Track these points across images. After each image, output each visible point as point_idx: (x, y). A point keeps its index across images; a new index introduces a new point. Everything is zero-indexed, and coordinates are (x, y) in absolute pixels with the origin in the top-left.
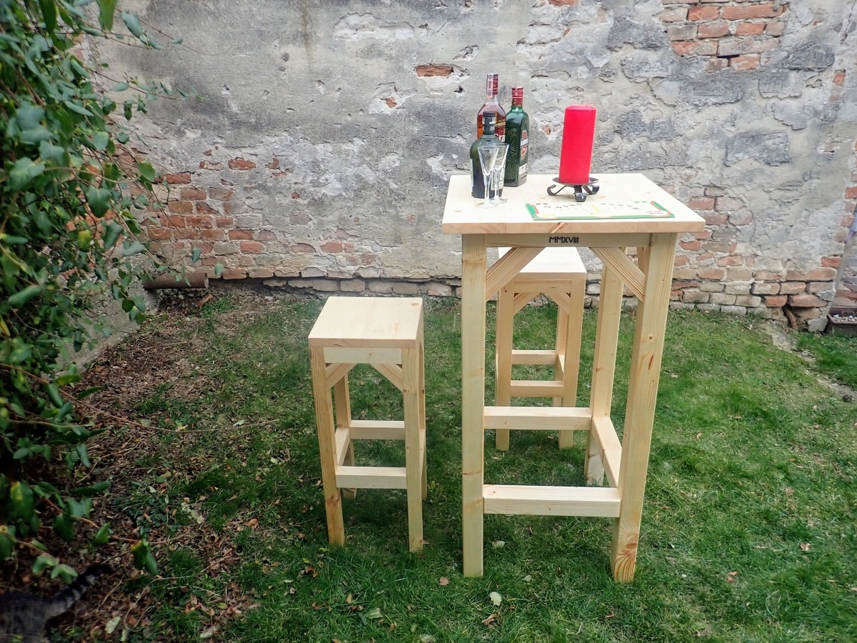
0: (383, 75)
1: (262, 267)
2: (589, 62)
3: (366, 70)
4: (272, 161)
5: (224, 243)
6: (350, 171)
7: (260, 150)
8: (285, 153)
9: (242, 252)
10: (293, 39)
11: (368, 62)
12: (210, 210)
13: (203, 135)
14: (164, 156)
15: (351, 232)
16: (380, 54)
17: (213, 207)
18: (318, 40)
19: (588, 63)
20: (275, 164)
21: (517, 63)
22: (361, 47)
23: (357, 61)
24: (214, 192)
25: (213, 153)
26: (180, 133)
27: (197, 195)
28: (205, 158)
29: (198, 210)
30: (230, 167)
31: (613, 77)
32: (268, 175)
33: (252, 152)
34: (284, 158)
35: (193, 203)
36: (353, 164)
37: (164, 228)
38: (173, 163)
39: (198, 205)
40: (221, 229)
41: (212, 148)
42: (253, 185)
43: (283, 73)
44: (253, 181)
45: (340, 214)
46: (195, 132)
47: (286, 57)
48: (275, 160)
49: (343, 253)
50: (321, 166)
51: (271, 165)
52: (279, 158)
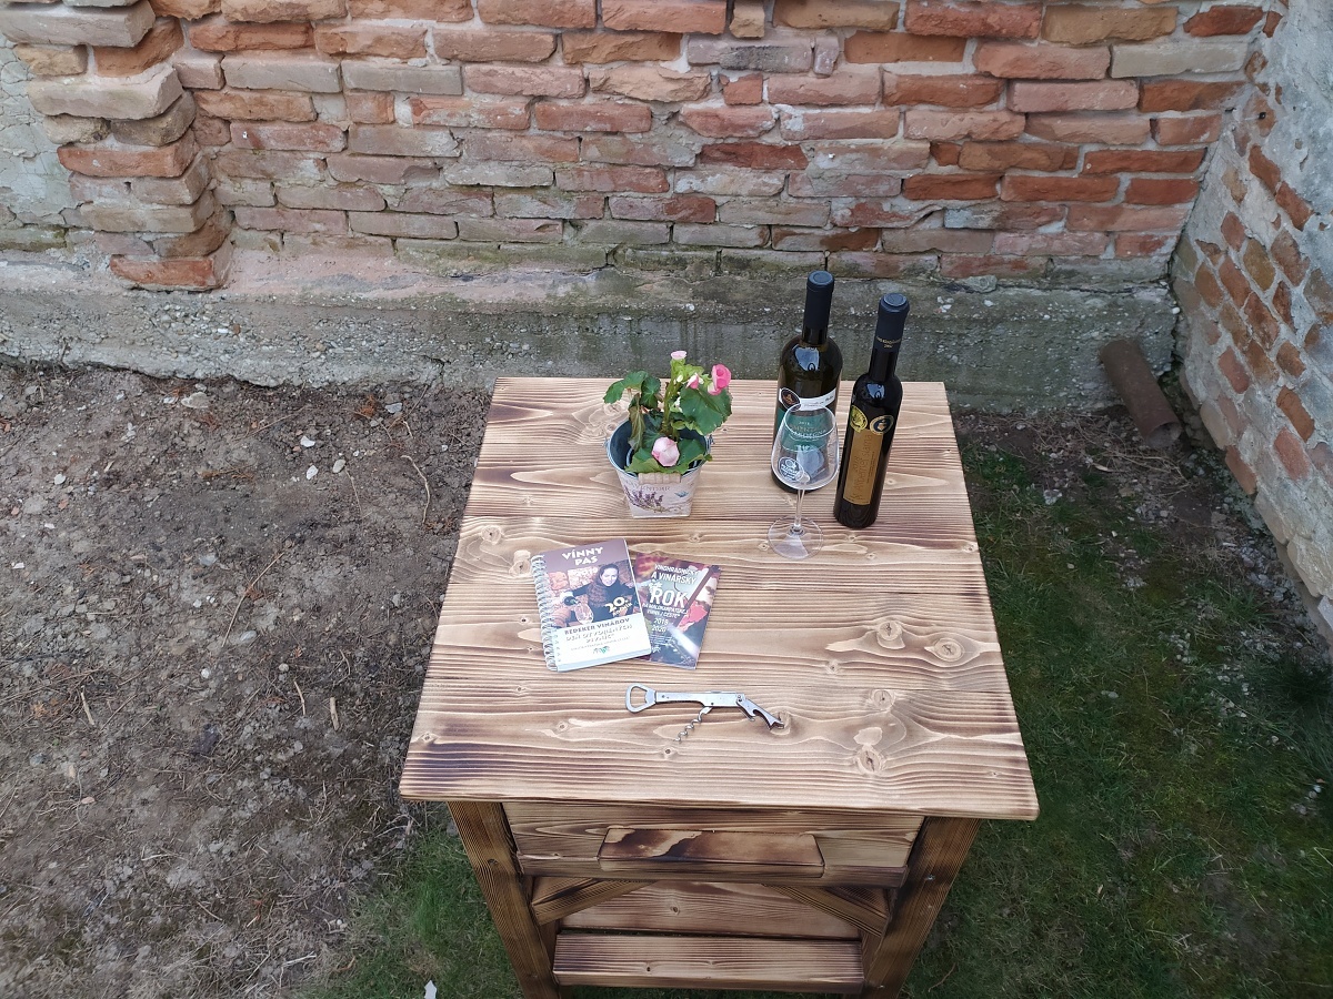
1: (1277, 508)
5: (1264, 400)
9: (1276, 447)
12: (1288, 319)
14: (1304, 139)
17: (1294, 313)
24: (1318, 282)
37: (1219, 282)
38: (1306, 164)
39: (1281, 285)
40: (1278, 369)
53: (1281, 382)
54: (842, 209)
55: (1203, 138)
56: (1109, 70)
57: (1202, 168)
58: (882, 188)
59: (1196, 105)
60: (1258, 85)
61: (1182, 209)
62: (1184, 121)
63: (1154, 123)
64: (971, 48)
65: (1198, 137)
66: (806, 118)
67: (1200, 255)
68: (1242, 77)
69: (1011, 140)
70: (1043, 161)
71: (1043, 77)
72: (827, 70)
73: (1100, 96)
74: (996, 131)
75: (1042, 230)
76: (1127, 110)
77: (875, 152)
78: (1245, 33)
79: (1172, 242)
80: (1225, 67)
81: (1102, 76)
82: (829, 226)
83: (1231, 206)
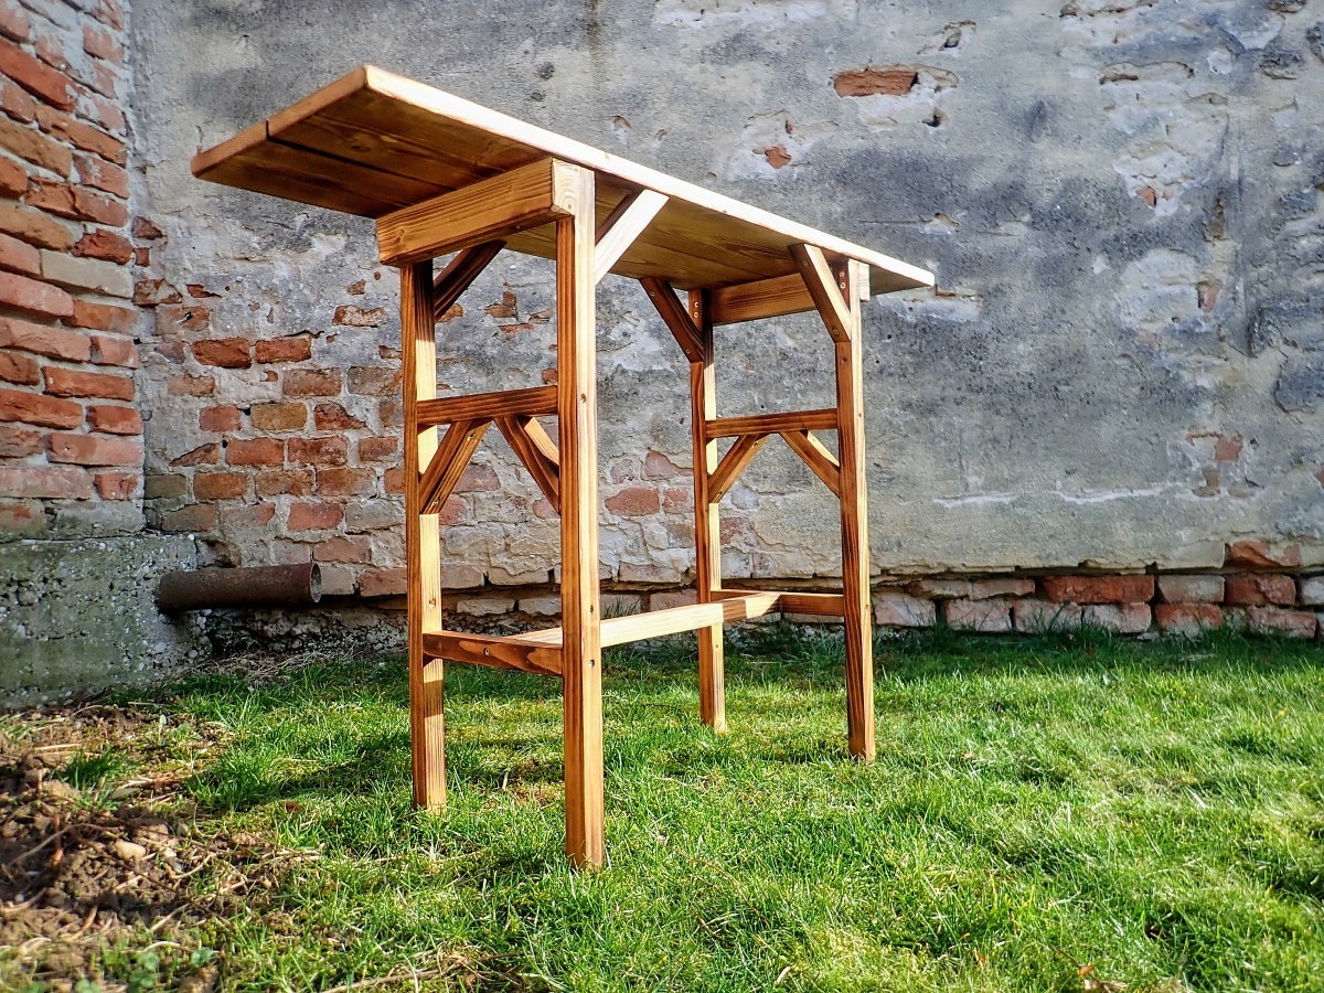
0: (760, 96)
2: (1232, 39)
3: (723, 88)
4: (501, 299)
10: (563, 35)
11: (727, 70)
12: (347, 421)
13: (350, 248)
14: (259, 299)
15: (681, 460)
16: (754, 52)
17: (355, 412)
18: (619, 34)
19: (1231, 44)
20: (508, 306)
21: (1065, 52)
22: (712, 42)
23: (703, 71)
24: (359, 374)
25: (367, 288)
26: (299, 246)
27: (323, 384)
28: (348, 299)
29: (319, 421)
31: (1294, 67)
32: (488, 330)
35: (309, 405)
37: (234, 469)
38: (275, 315)
39: (319, 409)
40: (369, 465)
41: (367, 276)
42: (453, 355)
43: (539, 104)
44: (452, 345)
45: (657, 416)
46: (333, 244)
47: (547, 72)
48: (508, 296)
49: (661, 515)
50: (615, 302)
51: (497, 310)
52: (515, 291)
53: (380, 471)
56: (42, 271)
59: (115, 327)
60: (163, 301)
61: (137, 442)
62: (113, 342)
65: (127, 360)
67: (188, 471)
68: (135, 308)
73: (42, 295)
75: (30, 459)
76: (67, 319)
78: (122, 263)
79: (141, 481)
80: (122, 292)
81: (37, 273)
83: (204, 403)
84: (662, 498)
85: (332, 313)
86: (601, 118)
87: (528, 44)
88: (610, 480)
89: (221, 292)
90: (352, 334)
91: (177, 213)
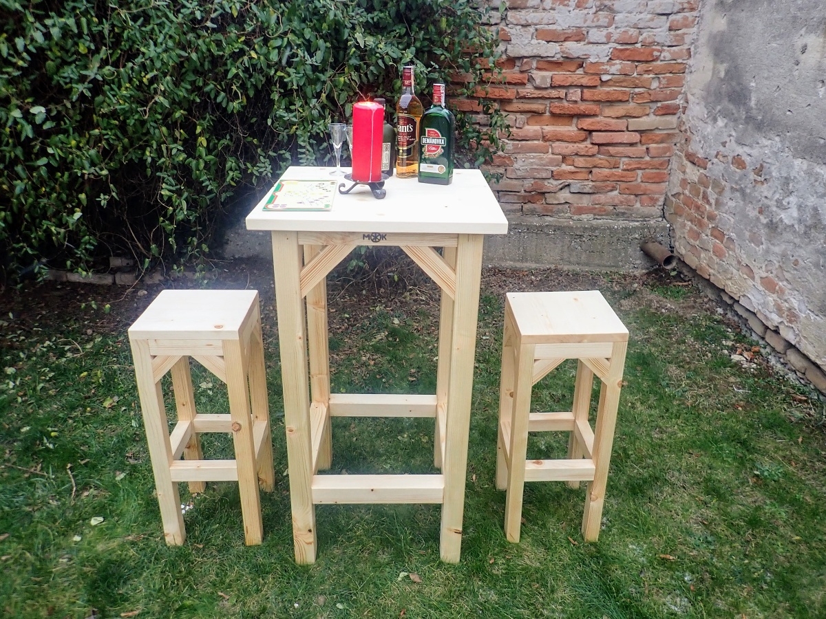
1: (719, 275)
4: (758, 166)
5: (706, 237)
6: (812, 201)
7: (755, 152)
8: (769, 161)
9: (713, 252)
10: (817, 27)
12: (708, 202)
13: (726, 126)
14: (701, 139)
15: (787, 275)
17: (710, 199)
20: (759, 171)
24: (715, 184)
25: (727, 145)
26: (715, 120)
27: (706, 182)
28: (721, 148)
29: (702, 197)
30: (732, 163)
32: (750, 180)
33: (749, 152)
34: (768, 165)
36: (816, 193)
37: (682, 205)
38: (703, 147)
39: (704, 192)
40: (708, 222)
41: (728, 140)
42: (738, 187)
43: (796, 67)
44: (739, 182)
45: (786, 249)
46: (723, 121)
47: (804, 49)
48: (762, 166)
49: (775, 296)
50: (791, 185)
51: (757, 171)
52: (765, 164)
53: (710, 226)
54: (528, 184)
55: (668, 154)
56: (627, 128)
57: (669, 168)
58: (544, 175)
59: (662, 142)
60: (683, 131)
61: (664, 185)
62: (659, 148)
63: (647, 149)
64: (575, 120)
65: (665, 153)
66: (513, 145)
67: (674, 199)
68: (677, 131)
69: (593, 156)
70: (607, 164)
71: (603, 129)
72: (521, 126)
73: (626, 137)
74: (587, 152)
75: (609, 193)
76: (636, 143)
77: (541, 159)
78: (675, 114)
79: (662, 199)
80: (671, 127)
81: (625, 129)
82: (523, 191)
83: (681, 176)
84: (777, 288)
85: (715, 152)
86: (816, 80)
87: (803, 31)
88: (764, 269)
89: (695, 133)
90: (718, 165)
91: (692, 95)
